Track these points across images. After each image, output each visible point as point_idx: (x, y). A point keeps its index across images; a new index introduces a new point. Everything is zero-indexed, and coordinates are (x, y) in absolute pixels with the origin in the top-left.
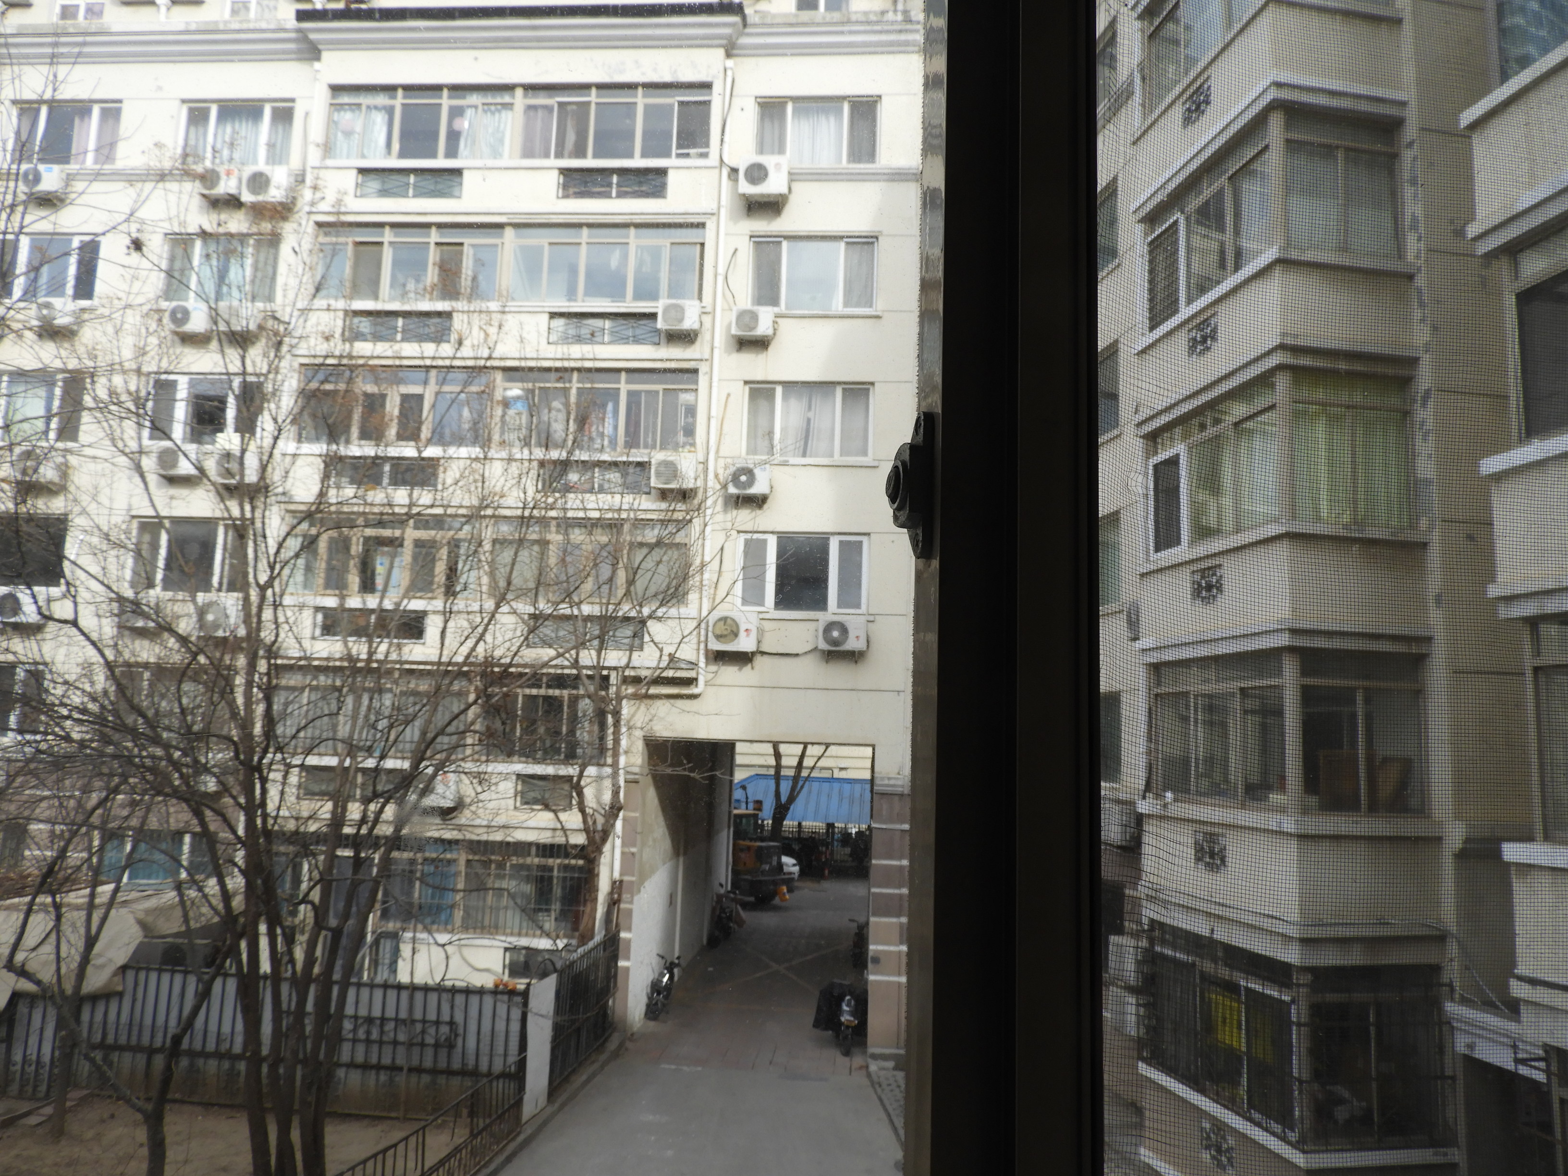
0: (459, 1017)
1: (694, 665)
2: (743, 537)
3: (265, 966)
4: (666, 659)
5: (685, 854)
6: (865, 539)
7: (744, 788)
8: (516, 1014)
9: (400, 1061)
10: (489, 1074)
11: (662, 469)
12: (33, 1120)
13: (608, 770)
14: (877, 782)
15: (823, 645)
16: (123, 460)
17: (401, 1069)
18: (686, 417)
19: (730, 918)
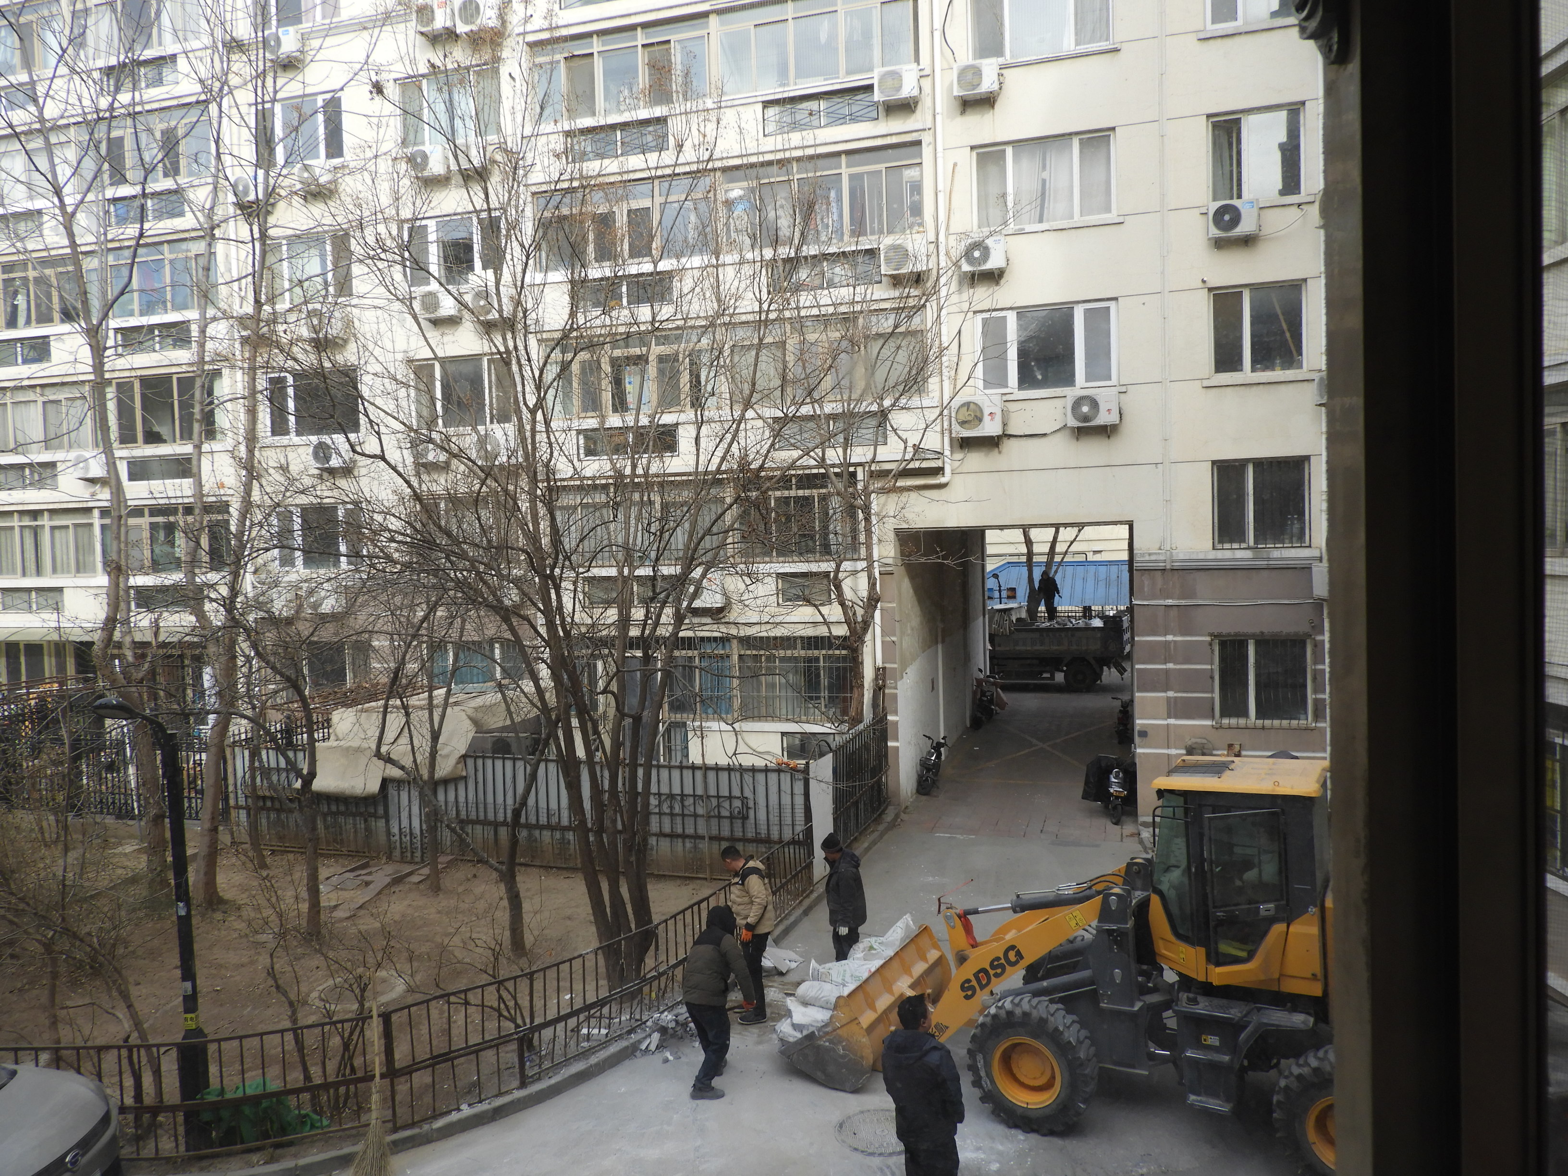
0: (748, 793)
1: (940, 454)
2: (980, 317)
3: (581, 752)
4: (910, 450)
5: (943, 642)
6: (1112, 305)
7: (996, 576)
8: (799, 787)
9: (702, 830)
10: (780, 841)
11: (891, 254)
12: (415, 879)
13: (862, 565)
14: (1137, 558)
15: (1073, 423)
16: (397, 306)
17: (703, 838)
18: (912, 195)
19: (991, 701)
